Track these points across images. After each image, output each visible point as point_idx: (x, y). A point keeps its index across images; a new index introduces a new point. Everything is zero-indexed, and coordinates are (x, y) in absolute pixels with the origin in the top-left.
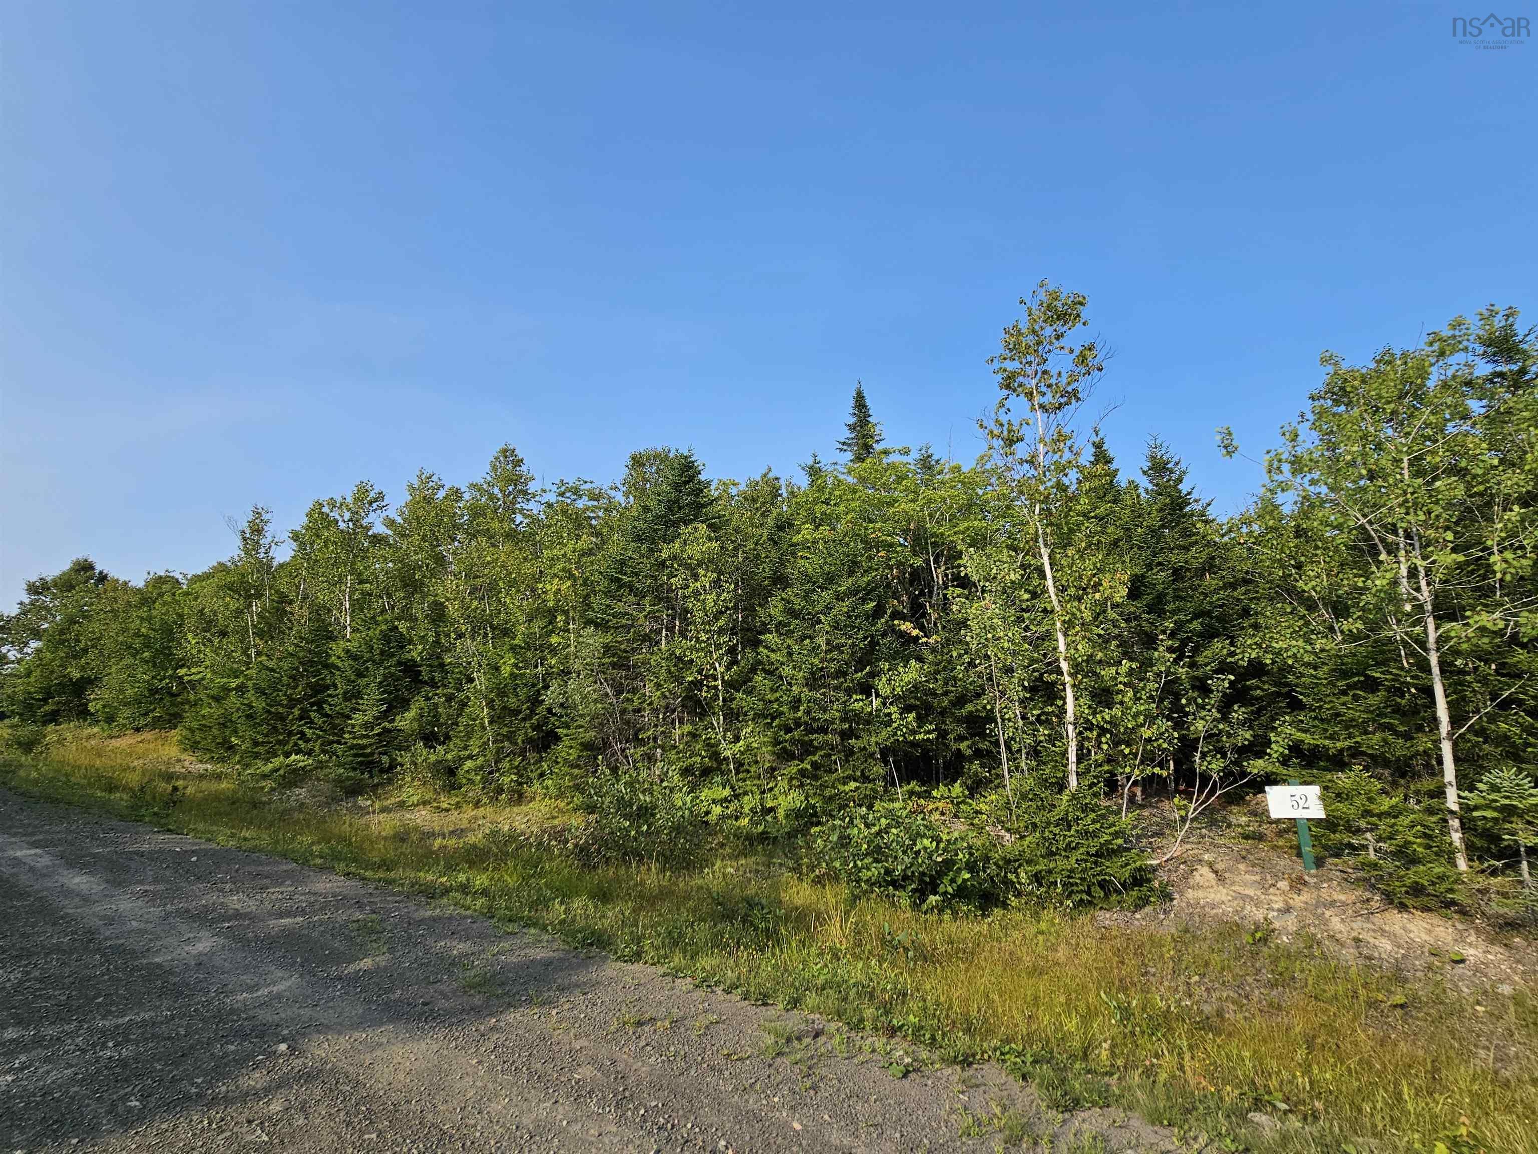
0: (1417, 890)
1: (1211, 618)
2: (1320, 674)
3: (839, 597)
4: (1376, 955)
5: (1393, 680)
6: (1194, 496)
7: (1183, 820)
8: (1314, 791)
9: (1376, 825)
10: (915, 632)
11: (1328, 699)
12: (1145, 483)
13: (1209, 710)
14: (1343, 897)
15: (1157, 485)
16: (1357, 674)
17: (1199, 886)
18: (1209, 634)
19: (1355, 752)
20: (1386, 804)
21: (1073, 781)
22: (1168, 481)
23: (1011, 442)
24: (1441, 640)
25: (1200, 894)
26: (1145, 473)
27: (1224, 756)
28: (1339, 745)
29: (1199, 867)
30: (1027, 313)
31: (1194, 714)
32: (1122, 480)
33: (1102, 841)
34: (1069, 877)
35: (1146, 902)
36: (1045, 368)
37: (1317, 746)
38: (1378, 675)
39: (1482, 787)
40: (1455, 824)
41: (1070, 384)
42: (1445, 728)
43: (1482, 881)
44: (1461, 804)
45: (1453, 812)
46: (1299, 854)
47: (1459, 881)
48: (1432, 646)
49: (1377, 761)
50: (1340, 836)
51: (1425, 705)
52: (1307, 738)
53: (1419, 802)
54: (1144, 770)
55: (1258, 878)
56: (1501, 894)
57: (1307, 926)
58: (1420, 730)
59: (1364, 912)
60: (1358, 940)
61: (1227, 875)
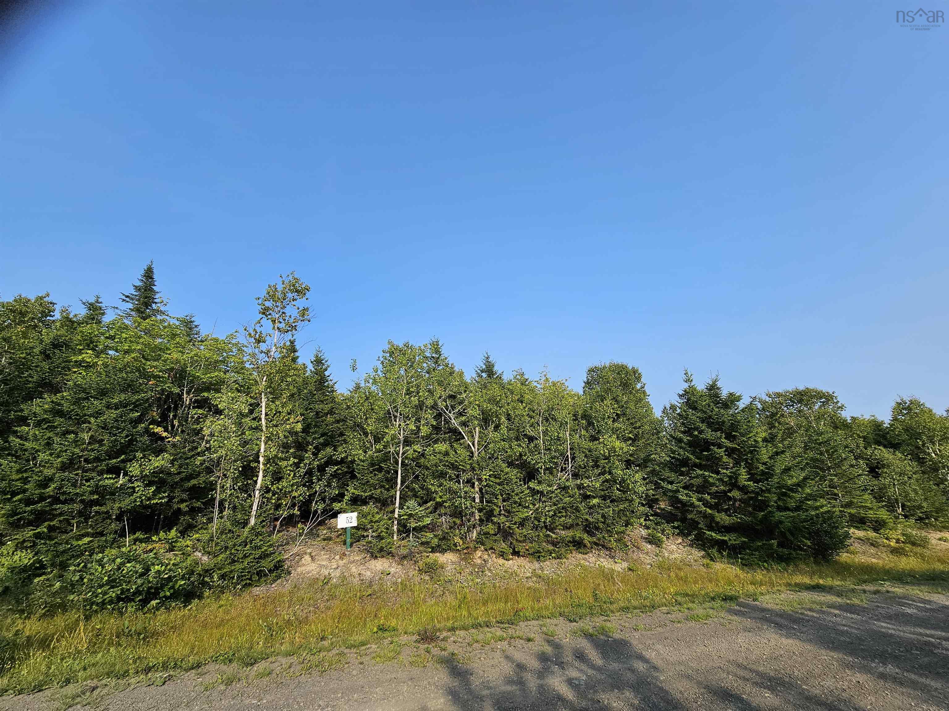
0: (381, 550)
1: (328, 436)
2: (365, 464)
3: (108, 407)
4: (365, 578)
5: (387, 468)
6: (330, 378)
7: (301, 535)
8: (355, 514)
9: (373, 526)
10: (165, 434)
11: (366, 475)
12: (310, 367)
13: (323, 481)
14: (357, 558)
15: (316, 369)
16: (377, 465)
17: (304, 565)
18: (325, 445)
19: (371, 497)
20: (377, 517)
21: (252, 521)
22: (321, 369)
23: (258, 341)
24: (403, 454)
25: (303, 568)
26: (312, 362)
27: (325, 502)
28: (366, 494)
29: (305, 556)
30: (282, 282)
31: (316, 483)
32: (300, 361)
33: (263, 550)
34: (242, 572)
35: (279, 577)
36: (283, 311)
37: (359, 495)
38: (383, 465)
39: (405, 507)
40: (396, 522)
41: (294, 322)
42: (399, 486)
43: (400, 543)
44: (398, 515)
45: (396, 518)
46: (345, 543)
47: (393, 544)
48: (400, 455)
49: (377, 500)
50: (360, 533)
51: (394, 477)
52: (356, 492)
53: (387, 516)
54: (289, 512)
55: (328, 556)
56: (404, 546)
57: (343, 573)
58: (392, 487)
59: (363, 562)
60: (360, 574)
61: (316, 557)
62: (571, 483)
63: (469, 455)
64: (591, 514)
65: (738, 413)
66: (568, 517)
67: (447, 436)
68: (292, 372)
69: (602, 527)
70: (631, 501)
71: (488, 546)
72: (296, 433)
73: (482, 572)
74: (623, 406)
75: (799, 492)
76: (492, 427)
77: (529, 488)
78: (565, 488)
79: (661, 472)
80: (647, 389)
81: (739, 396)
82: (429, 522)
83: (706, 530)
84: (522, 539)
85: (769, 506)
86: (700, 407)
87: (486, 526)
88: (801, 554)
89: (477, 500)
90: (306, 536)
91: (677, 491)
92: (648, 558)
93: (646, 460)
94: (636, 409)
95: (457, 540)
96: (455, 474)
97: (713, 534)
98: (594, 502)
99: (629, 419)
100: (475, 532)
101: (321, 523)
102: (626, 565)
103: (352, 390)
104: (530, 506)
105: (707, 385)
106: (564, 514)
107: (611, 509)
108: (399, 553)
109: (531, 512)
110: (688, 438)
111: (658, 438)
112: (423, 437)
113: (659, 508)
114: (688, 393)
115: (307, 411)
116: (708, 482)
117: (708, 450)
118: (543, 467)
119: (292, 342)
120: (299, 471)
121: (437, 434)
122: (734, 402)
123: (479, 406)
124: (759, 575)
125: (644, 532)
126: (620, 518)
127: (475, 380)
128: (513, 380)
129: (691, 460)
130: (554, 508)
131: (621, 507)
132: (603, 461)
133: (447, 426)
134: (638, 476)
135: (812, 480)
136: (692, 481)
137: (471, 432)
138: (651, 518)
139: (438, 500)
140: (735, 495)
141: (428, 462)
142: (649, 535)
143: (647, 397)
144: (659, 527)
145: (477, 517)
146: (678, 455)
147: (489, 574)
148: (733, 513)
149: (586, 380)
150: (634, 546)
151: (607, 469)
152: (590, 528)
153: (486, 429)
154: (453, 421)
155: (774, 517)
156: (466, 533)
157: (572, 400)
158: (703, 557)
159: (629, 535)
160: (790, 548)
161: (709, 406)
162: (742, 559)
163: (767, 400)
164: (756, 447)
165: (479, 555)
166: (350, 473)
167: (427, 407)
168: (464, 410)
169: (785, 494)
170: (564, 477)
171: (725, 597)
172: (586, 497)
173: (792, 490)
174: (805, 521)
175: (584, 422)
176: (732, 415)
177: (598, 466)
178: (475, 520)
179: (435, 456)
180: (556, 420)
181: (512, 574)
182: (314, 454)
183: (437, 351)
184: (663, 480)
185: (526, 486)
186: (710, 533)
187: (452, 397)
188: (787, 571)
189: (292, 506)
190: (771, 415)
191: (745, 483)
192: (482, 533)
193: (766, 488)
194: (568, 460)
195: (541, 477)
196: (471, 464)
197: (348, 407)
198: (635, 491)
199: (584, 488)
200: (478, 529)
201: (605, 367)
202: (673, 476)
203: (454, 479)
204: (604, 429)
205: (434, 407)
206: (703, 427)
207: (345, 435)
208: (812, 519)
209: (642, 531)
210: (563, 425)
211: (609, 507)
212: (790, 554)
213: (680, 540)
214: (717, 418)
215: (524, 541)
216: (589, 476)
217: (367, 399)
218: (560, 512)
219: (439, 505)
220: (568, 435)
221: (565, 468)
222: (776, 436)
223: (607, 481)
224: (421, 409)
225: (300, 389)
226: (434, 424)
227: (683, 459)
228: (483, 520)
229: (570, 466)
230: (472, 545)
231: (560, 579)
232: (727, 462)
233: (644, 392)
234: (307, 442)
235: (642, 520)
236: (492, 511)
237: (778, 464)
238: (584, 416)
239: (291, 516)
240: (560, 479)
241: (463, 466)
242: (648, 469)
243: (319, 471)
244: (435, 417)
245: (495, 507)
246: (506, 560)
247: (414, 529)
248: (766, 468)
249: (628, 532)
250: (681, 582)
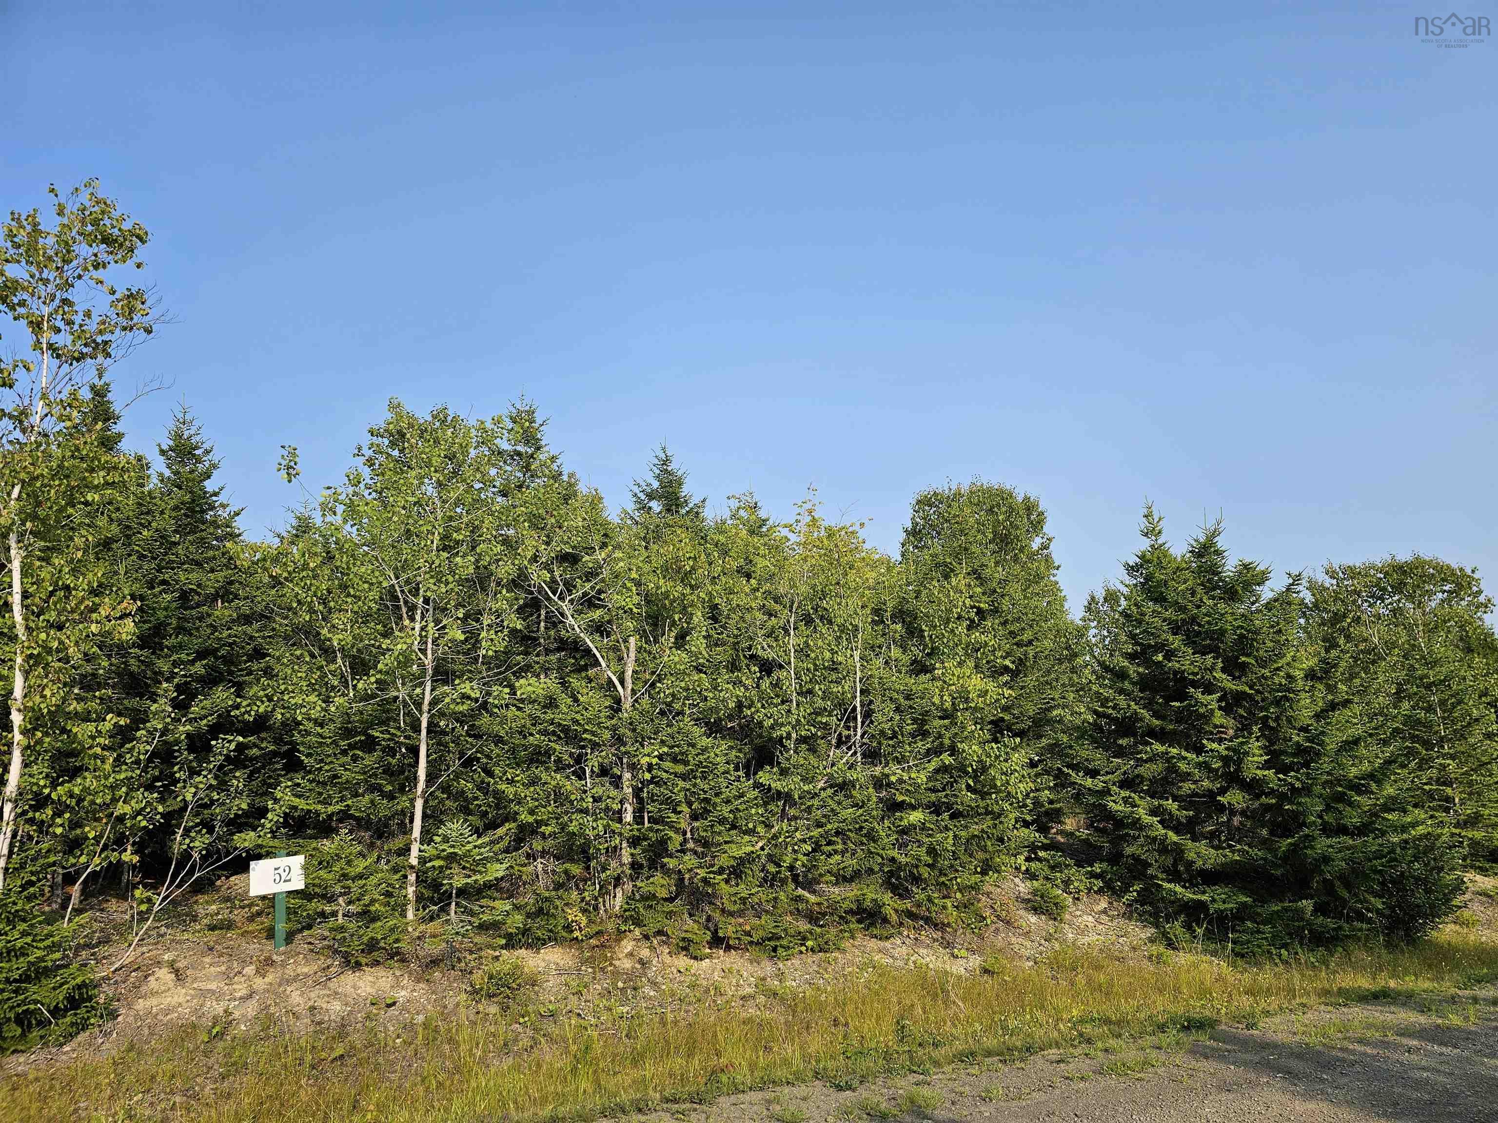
0: (372, 946)
1: (217, 658)
2: (325, 731)
4: (326, 1018)
5: (389, 740)
6: (222, 499)
7: (143, 917)
8: (298, 860)
9: (349, 888)
11: (330, 759)
12: (159, 466)
13: (205, 776)
14: (306, 970)
15: (177, 473)
16: (359, 734)
17: (154, 993)
18: (211, 681)
19: (344, 816)
20: (361, 865)
22: (192, 472)
24: (433, 703)
25: (154, 1001)
26: (163, 452)
27: (211, 831)
28: (330, 809)
29: (157, 969)
30: (55, 209)
31: (185, 781)
32: (128, 447)
35: (81, 1026)
36: (66, 295)
37: (309, 811)
38: (377, 734)
39: (437, 839)
40: (412, 878)
41: (101, 332)
42: (421, 785)
43: (422, 927)
44: (420, 858)
45: (412, 867)
46: (270, 934)
47: (405, 931)
48: (425, 707)
49: (362, 823)
50: (316, 905)
51: (410, 765)
52: (301, 804)
53: (388, 861)
54: (107, 857)
55: (223, 968)
56: (434, 936)
57: (267, 1007)
58: (402, 789)
59: (324, 978)
60: (313, 1008)
61: (188, 972)
62: (861, 774)
63: (611, 707)
64: (902, 846)
65: (1259, 611)
66: (848, 855)
67: (553, 658)
68: (99, 478)
69: (926, 875)
70: (1000, 815)
71: (652, 928)
72: (121, 649)
73: (635, 989)
74: (995, 591)
75: (1372, 793)
76: (669, 638)
77: (757, 785)
78: (844, 787)
79: (1071, 747)
80: (1056, 552)
81: (1263, 573)
82: (500, 874)
83: (1162, 880)
84: (735, 908)
85: (1304, 824)
86: (1171, 596)
87: (648, 878)
88: (1361, 930)
89: (628, 817)
90: (157, 920)
91: (1106, 792)
92: (1028, 944)
93: (1041, 720)
94: (1025, 597)
95: (574, 914)
96: (571, 755)
97: (1179, 889)
98: (911, 818)
99: (1005, 623)
100: (619, 894)
101: (200, 887)
102: (977, 963)
103: (285, 534)
104: (759, 829)
105: (1195, 544)
106: (840, 847)
107: (951, 834)
108: (421, 953)
109: (760, 844)
110: (1141, 670)
111: (1073, 670)
112: (487, 660)
113: (1061, 832)
114: (1149, 561)
115: (153, 588)
116: (1176, 772)
117: (1182, 696)
118: (794, 735)
119: (99, 393)
120: (131, 750)
121: (526, 653)
122: (1250, 584)
123: (638, 584)
124: (1266, 976)
125: (1024, 887)
126: (971, 856)
127: (632, 518)
128: (729, 522)
129: (1142, 720)
130: (816, 832)
131: (975, 829)
132: (937, 723)
133: (552, 633)
134: (1019, 758)
135: (1403, 766)
136: (1141, 770)
137: (616, 649)
138: (1041, 854)
139: (525, 817)
140: (1234, 802)
141: (501, 723)
142: (1035, 893)
143: (1055, 572)
144: (1058, 875)
145: (626, 859)
146: (1114, 708)
147: (652, 993)
148: (1227, 840)
149: (909, 525)
150: (998, 917)
151: (947, 742)
152: (898, 878)
153: (656, 641)
154: (570, 621)
155: (1312, 848)
156: (596, 899)
157: (874, 575)
158: (1152, 940)
159: (988, 894)
160: (1340, 916)
161: (1193, 594)
162: (1234, 942)
163: (1327, 585)
164: (1289, 690)
165: (629, 948)
166: (283, 755)
167: (498, 584)
168: (600, 592)
169: (1340, 798)
170: (844, 760)
171: (1189, 1022)
172: (894, 807)
173: (1359, 789)
174: (1379, 855)
175: (899, 627)
176: (1243, 615)
177: (925, 734)
178: (622, 865)
179: (519, 709)
180: (830, 622)
181: (707, 991)
182: (176, 705)
183: (530, 438)
184: (1075, 767)
185: (751, 781)
186: (1172, 886)
187: (570, 559)
188: (1327, 967)
189: (116, 842)
190: (1330, 620)
191: (1258, 772)
192: (638, 897)
193: (1303, 783)
194: (855, 718)
195: (788, 759)
196: (614, 729)
197: (276, 582)
198: (1009, 793)
199: (889, 785)
200: (629, 887)
201: (958, 495)
202: (1097, 757)
203: (569, 766)
204: (946, 646)
205: (518, 582)
206: (1176, 642)
207: (269, 655)
208: (1393, 851)
209: (1020, 884)
210: (848, 632)
211: (947, 829)
212: (1340, 928)
213: (1103, 905)
214: (1208, 622)
215: (741, 913)
216: (903, 757)
217: (330, 558)
218: (829, 843)
219: (525, 833)
220: (857, 658)
221: (848, 737)
222: (1335, 666)
223: (944, 769)
224: (484, 589)
225: (128, 527)
226: (519, 627)
227: (1124, 718)
228: (641, 866)
229: (859, 732)
230: (610, 926)
231: (823, 998)
232: (1222, 726)
233: (1048, 559)
234: (155, 673)
235: (1021, 859)
236: (663, 842)
237: (1332, 730)
238: (900, 614)
239: (114, 871)
240: (833, 765)
241: (593, 733)
242: (1044, 742)
243: (191, 749)
244: (520, 610)
245: (671, 834)
246: (696, 958)
247: (462, 892)
248: (1308, 740)
249: (986, 888)
250: (1097, 995)
